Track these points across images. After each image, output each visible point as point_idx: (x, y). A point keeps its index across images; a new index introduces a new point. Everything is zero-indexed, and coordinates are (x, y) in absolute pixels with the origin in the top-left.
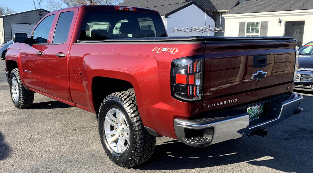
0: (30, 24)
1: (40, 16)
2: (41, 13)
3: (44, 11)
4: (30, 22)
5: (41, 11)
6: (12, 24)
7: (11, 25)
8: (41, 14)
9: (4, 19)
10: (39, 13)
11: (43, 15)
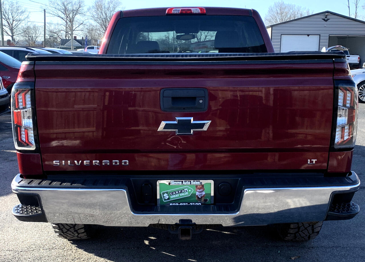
0: (308, 35)
1: (325, 22)
2: (326, 17)
3: (331, 14)
4: (308, 32)
5: (327, 15)
6: (282, 35)
7: (282, 37)
8: (326, 19)
9: (273, 29)
10: (324, 17)
11: (329, 20)
